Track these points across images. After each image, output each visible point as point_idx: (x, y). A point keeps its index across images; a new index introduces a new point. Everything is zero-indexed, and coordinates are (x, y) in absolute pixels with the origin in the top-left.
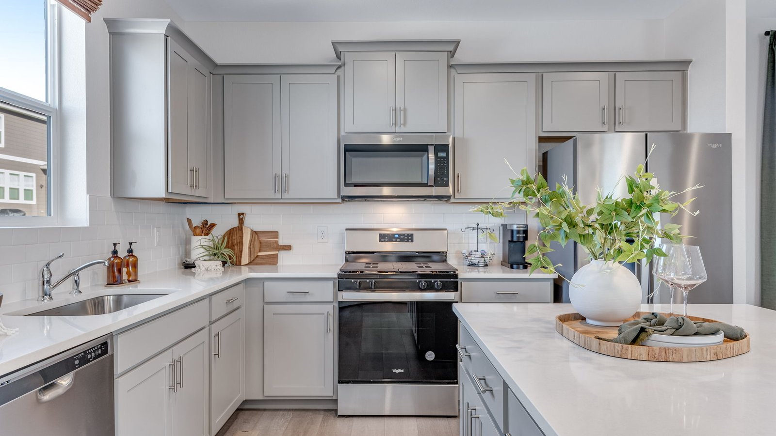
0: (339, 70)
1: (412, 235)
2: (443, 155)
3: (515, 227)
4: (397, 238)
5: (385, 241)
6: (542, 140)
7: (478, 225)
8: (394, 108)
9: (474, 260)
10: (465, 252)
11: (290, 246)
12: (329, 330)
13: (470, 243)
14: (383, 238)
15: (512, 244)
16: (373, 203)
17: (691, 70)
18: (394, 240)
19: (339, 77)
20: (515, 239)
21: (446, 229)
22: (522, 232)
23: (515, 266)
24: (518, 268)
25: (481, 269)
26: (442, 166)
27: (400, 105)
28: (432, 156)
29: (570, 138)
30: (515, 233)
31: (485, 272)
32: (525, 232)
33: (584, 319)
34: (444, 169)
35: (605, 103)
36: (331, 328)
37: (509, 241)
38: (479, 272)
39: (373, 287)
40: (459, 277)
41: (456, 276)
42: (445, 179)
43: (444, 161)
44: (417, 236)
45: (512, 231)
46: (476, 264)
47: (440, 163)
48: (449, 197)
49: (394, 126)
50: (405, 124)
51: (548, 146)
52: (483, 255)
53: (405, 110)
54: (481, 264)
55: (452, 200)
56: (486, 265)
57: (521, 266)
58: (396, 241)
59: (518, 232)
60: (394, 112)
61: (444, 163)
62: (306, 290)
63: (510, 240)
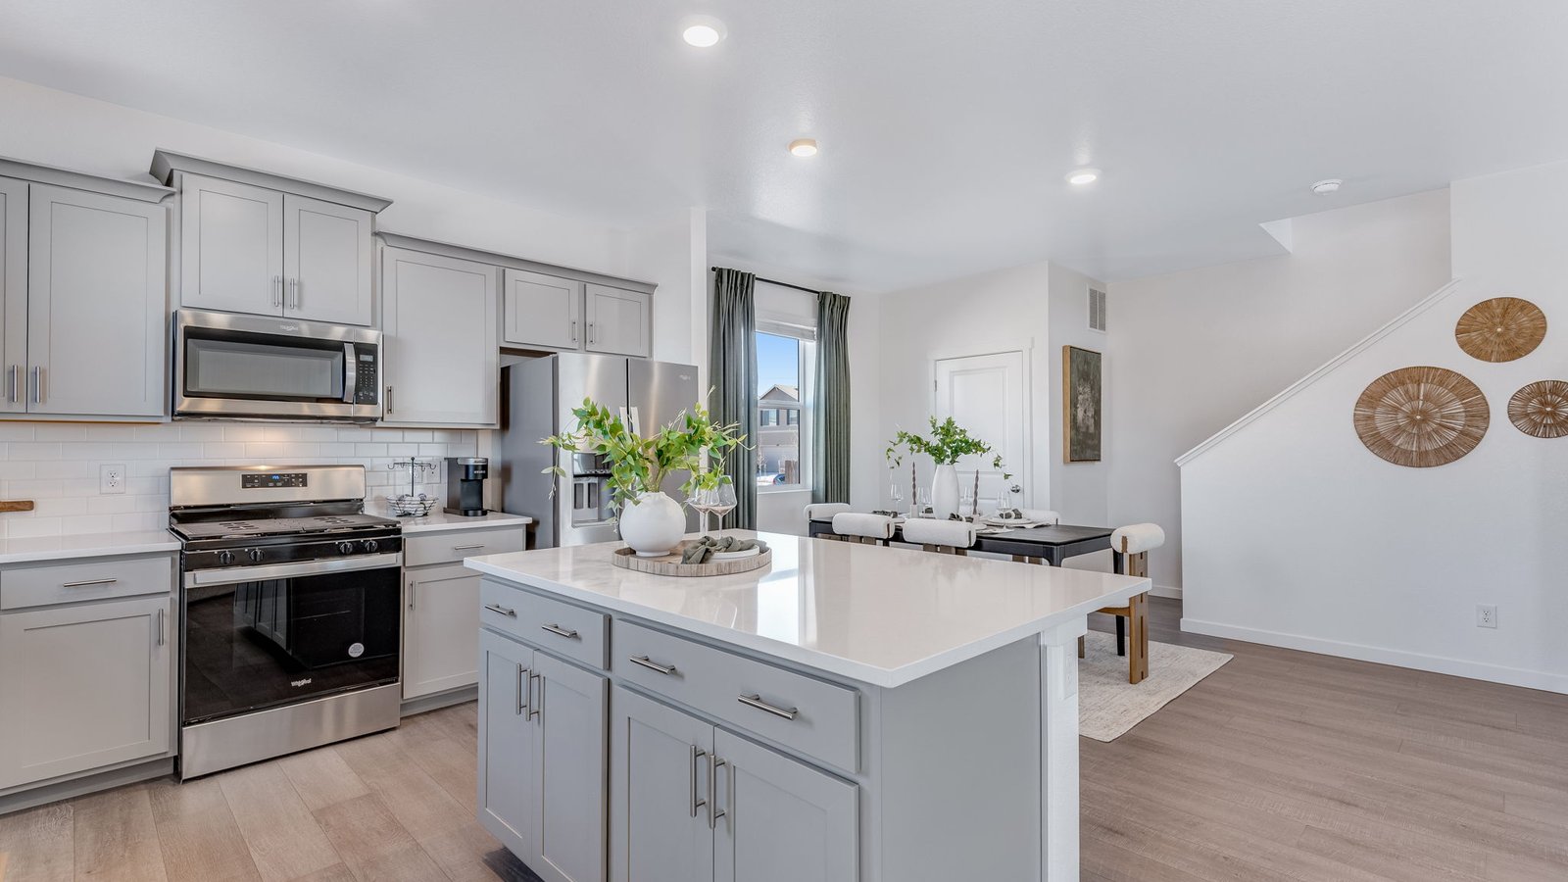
0: (168, 200)
1: (304, 476)
2: (369, 358)
3: (471, 462)
4: (277, 481)
5: (253, 487)
6: (503, 350)
7: (413, 459)
8: (281, 279)
9: (408, 508)
10: (393, 498)
11: (32, 502)
12: (159, 642)
13: (399, 484)
14: (249, 481)
15: (466, 484)
16: (233, 424)
17: (656, 294)
18: (271, 484)
19: (168, 211)
20: (471, 477)
21: (362, 466)
22: (480, 468)
23: (471, 512)
24: (475, 515)
25: (420, 520)
26: (367, 375)
27: (291, 275)
28: (351, 360)
29: (548, 354)
30: (471, 470)
31: (425, 524)
32: (485, 467)
33: (634, 552)
34: (369, 379)
35: (575, 316)
36: (166, 637)
37: (462, 480)
38: (416, 524)
39: (228, 561)
40: (403, 532)
41: (399, 531)
42: (372, 394)
43: (369, 367)
44: (313, 475)
45: (467, 467)
46: (410, 514)
47: (364, 371)
48: (374, 420)
49: (281, 306)
50: (299, 306)
51: (510, 360)
52: (423, 500)
53: (300, 285)
54: (420, 513)
55: (379, 424)
56: (426, 515)
57: (480, 512)
58: (275, 486)
59: (476, 468)
60: (281, 285)
61: (369, 371)
62: (110, 577)
63: (464, 478)
